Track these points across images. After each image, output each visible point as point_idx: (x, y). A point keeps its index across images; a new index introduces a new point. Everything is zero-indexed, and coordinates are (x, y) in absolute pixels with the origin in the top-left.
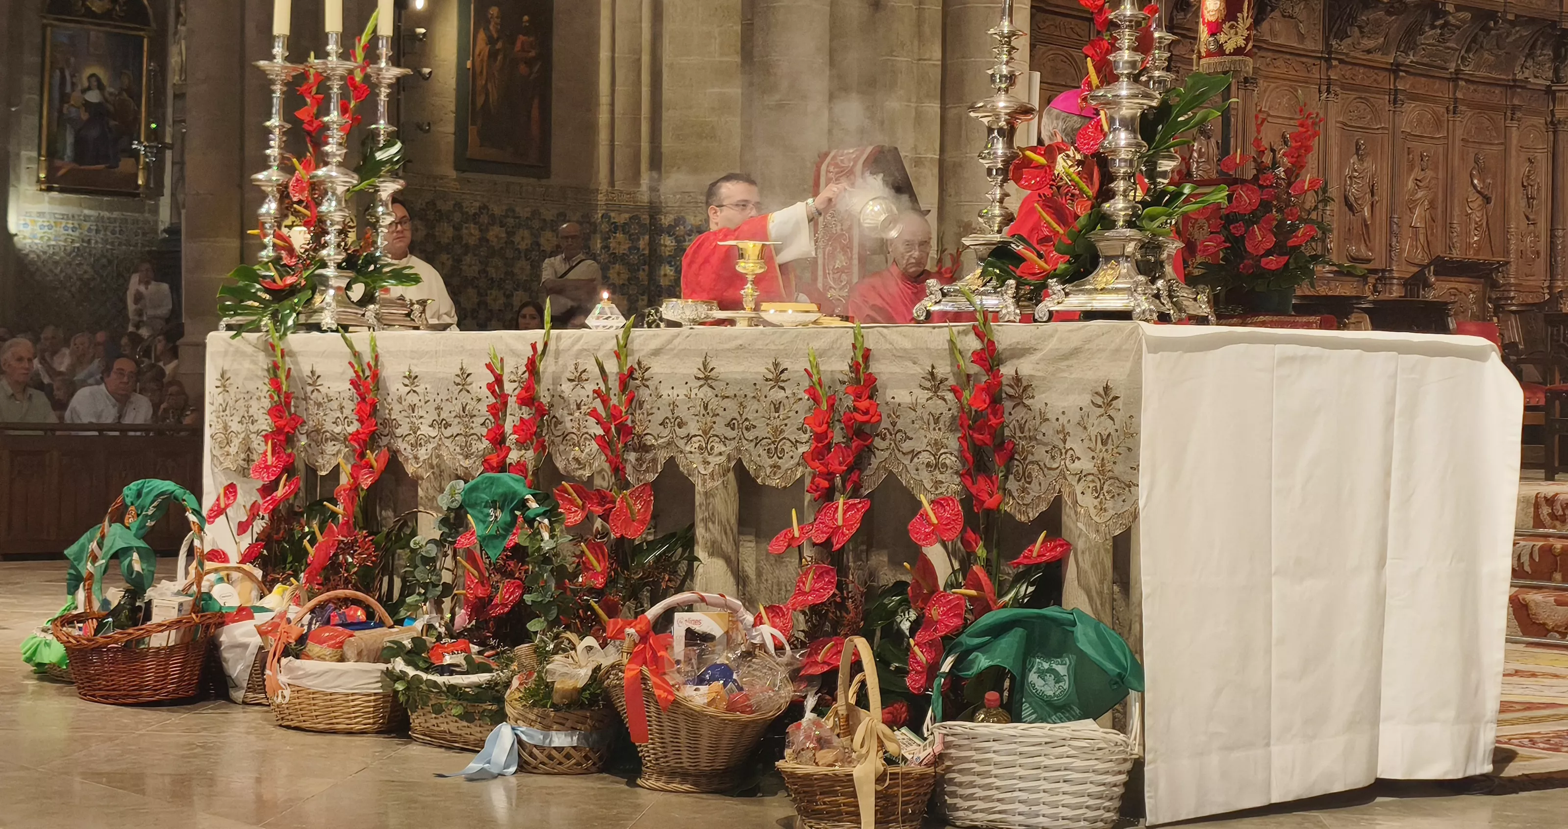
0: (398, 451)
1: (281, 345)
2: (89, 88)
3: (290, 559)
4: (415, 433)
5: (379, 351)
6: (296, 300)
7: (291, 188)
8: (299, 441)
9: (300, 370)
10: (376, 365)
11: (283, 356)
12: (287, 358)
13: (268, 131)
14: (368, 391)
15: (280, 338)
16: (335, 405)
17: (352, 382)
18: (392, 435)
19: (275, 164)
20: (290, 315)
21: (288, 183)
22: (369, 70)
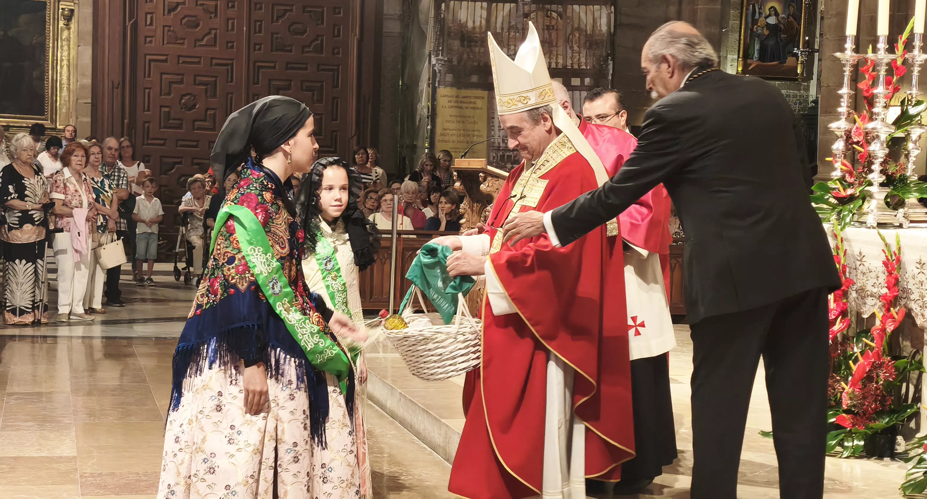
0: (912, 309)
1: (841, 234)
2: (770, 15)
3: (843, 368)
4: (923, 299)
5: (902, 244)
6: (852, 206)
7: (853, 133)
8: (851, 294)
9: (853, 251)
10: (899, 253)
11: (842, 241)
12: (844, 242)
13: (841, 96)
14: (894, 269)
15: (841, 230)
16: (873, 275)
17: (884, 263)
18: (908, 298)
19: (843, 118)
20: (848, 215)
21: (851, 129)
22: (906, 56)
